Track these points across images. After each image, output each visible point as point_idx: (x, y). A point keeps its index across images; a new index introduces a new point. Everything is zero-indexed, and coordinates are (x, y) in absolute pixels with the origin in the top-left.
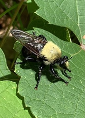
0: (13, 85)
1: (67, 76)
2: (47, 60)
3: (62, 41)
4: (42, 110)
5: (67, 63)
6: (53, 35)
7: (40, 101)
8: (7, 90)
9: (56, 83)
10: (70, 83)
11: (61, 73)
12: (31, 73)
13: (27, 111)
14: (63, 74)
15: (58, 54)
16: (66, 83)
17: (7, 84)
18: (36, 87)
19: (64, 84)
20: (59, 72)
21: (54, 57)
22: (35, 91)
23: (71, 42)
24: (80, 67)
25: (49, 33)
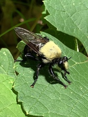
0: (11, 80)
3: (69, 49)
4: (34, 107)
6: (60, 41)
7: (34, 98)
8: (4, 83)
9: (54, 85)
10: (69, 87)
11: (61, 77)
12: (30, 72)
14: (63, 77)
17: (5, 78)
19: (63, 87)
20: (60, 75)
21: (53, 56)
22: (31, 88)
23: (78, 51)
24: (83, 75)
25: (56, 39)
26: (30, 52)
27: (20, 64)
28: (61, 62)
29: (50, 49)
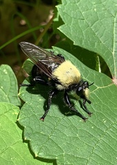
0: (15, 110)
1: (86, 110)
2: (60, 84)
3: (88, 68)
4: (45, 147)
5: (87, 91)
6: (77, 59)
7: (45, 135)
8: (6, 114)
9: (70, 117)
10: (90, 119)
11: (79, 106)
12: (40, 100)
13: (26, 144)
14: (81, 107)
15: (76, 78)
16: (83, 118)
17: (7, 107)
18: (43, 118)
19: (81, 120)
20: (77, 104)
21: (70, 81)
22: (41, 122)
23: (100, 71)
24: (106, 103)
25: (72, 56)
26: (40, 75)
27: (27, 90)
28: (80, 88)
29: (67, 71)
